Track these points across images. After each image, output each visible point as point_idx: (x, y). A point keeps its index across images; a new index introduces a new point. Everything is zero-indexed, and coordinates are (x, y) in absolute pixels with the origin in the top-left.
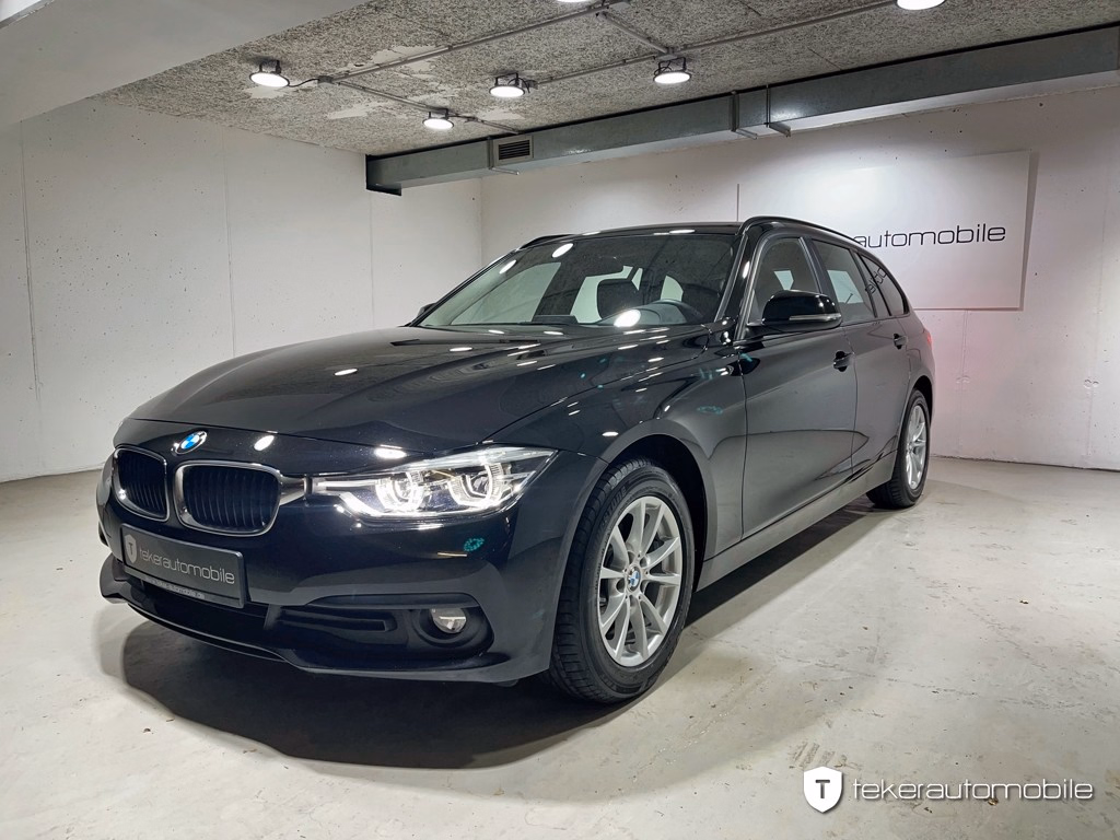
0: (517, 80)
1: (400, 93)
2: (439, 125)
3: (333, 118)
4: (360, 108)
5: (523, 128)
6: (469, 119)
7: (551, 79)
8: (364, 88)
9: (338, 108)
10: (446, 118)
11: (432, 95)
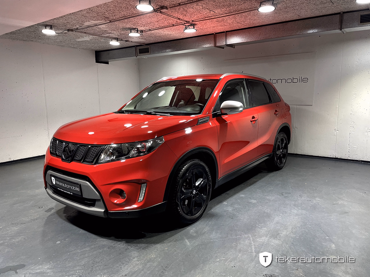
0: (137, 30)
1: (99, 34)
2: (115, 43)
3: (78, 41)
4: (87, 38)
7: (150, 30)
8: (85, 32)
9: (79, 38)
10: (118, 40)
11: (110, 34)
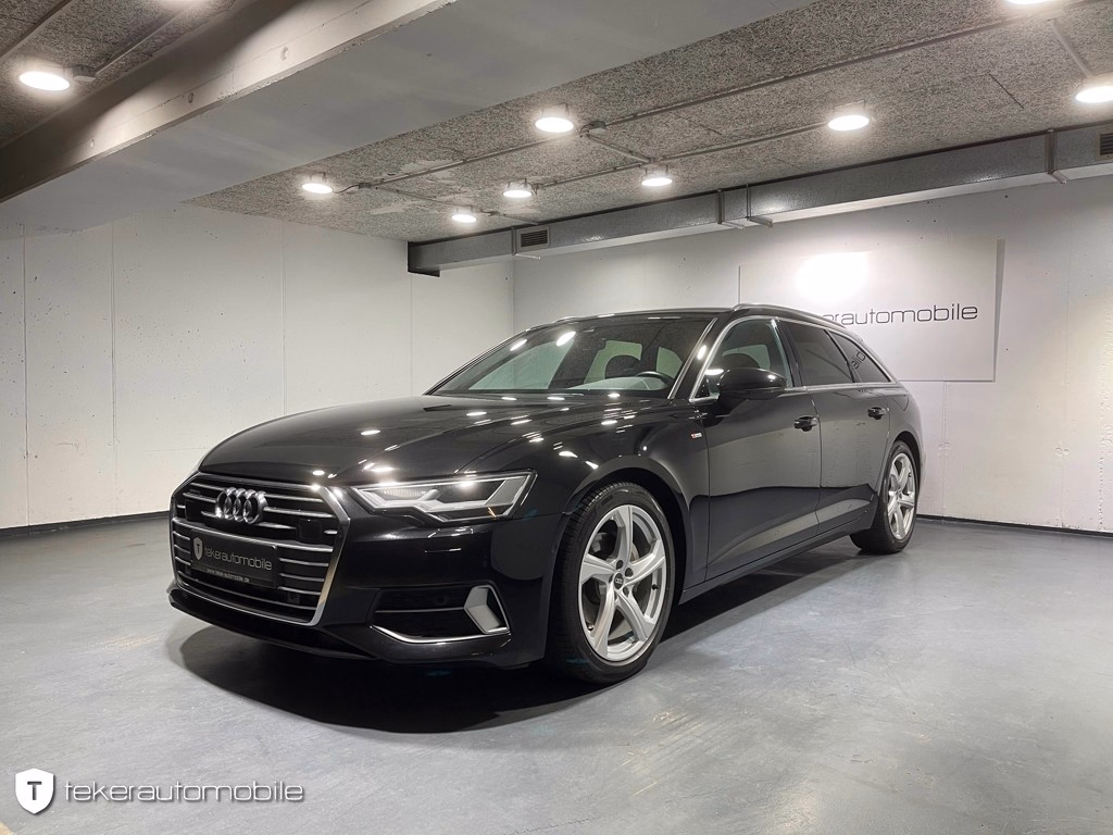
0: (526, 183)
1: (430, 194)
2: (464, 220)
3: (375, 213)
4: (398, 206)
5: (541, 219)
6: (492, 213)
7: (556, 183)
8: (398, 191)
9: (379, 206)
10: (472, 211)
11: (456, 196)
